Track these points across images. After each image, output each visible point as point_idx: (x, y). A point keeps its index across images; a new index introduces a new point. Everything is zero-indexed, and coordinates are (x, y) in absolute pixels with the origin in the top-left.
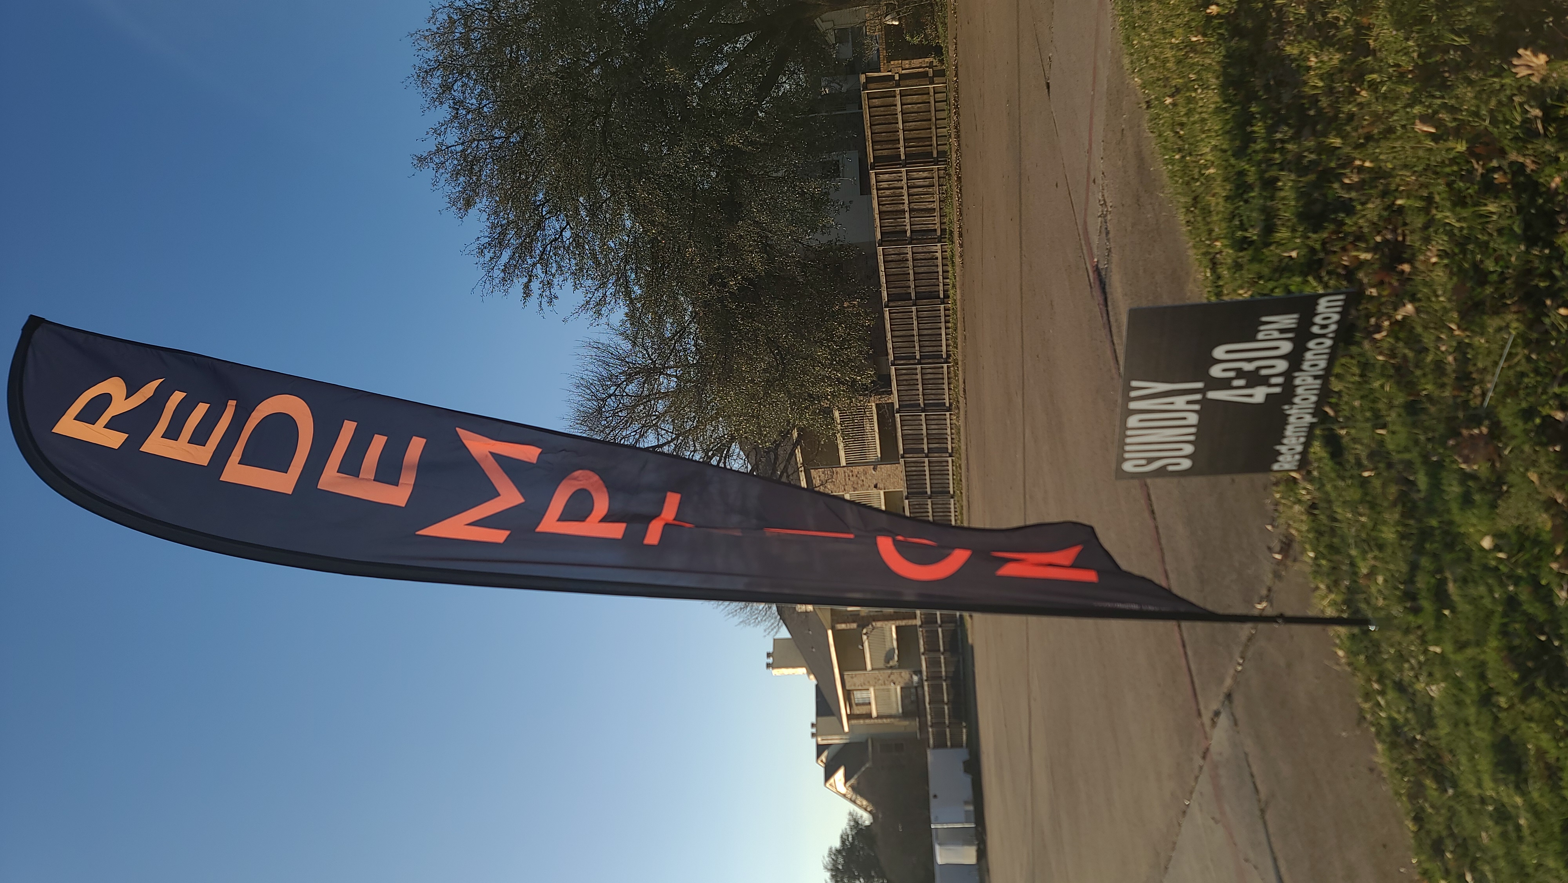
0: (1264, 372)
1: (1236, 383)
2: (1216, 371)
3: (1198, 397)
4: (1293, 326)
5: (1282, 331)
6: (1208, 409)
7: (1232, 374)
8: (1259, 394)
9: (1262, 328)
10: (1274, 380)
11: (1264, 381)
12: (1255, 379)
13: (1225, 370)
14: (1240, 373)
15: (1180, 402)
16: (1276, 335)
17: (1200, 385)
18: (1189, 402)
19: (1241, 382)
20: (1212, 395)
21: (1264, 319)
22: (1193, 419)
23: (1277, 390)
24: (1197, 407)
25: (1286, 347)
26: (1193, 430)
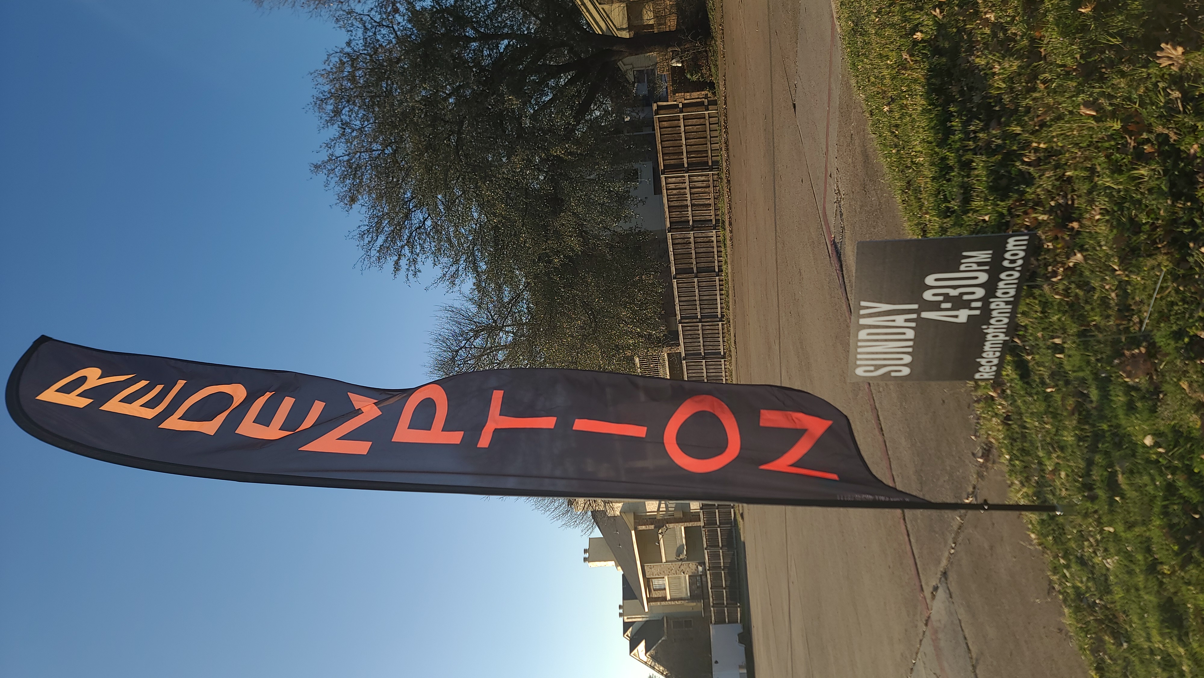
0: (966, 297)
1: (944, 306)
2: (928, 295)
3: (914, 316)
4: (989, 260)
5: (979, 264)
6: (922, 326)
7: (941, 298)
8: (963, 316)
9: (963, 261)
10: (974, 305)
11: (967, 305)
12: (959, 303)
13: (934, 295)
14: (947, 298)
15: (900, 320)
16: (975, 267)
17: (915, 306)
18: (906, 320)
19: (948, 305)
20: (925, 315)
21: (965, 254)
22: (910, 334)
23: (977, 312)
24: (913, 324)
25: (983, 277)
26: (911, 343)
